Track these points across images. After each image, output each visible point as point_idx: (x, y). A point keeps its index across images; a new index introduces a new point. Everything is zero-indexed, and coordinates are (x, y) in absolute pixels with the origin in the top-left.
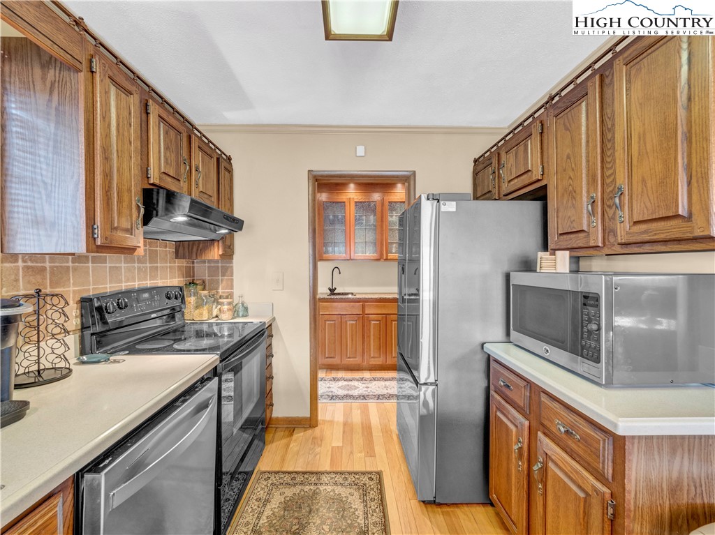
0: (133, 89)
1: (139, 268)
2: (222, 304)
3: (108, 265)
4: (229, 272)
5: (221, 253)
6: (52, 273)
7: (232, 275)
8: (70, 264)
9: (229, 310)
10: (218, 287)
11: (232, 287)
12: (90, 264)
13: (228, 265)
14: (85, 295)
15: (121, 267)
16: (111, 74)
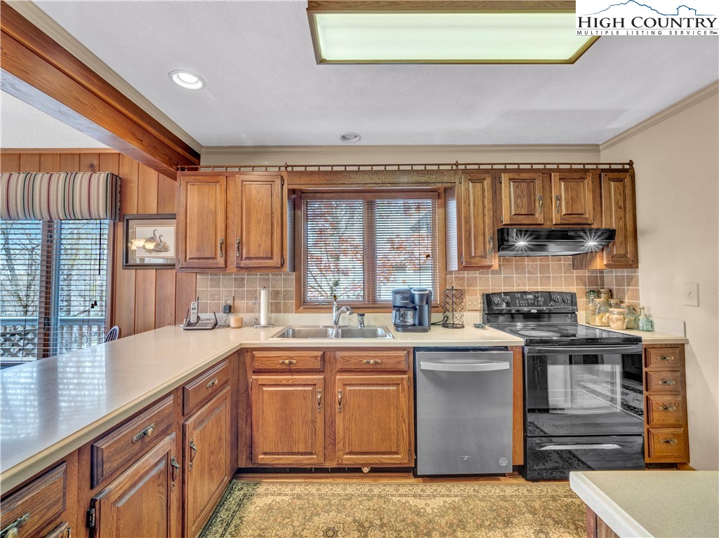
0: (483, 176)
1: (529, 278)
2: (612, 313)
3: (502, 275)
4: (633, 282)
5: (605, 263)
6: (468, 280)
7: (637, 284)
8: (478, 275)
9: (618, 320)
10: (624, 297)
11: (637, 297)
12: (490, 275)
13: (632, 274)
14: (486, 292)
15: (513, 277)
16: (469, 178)
